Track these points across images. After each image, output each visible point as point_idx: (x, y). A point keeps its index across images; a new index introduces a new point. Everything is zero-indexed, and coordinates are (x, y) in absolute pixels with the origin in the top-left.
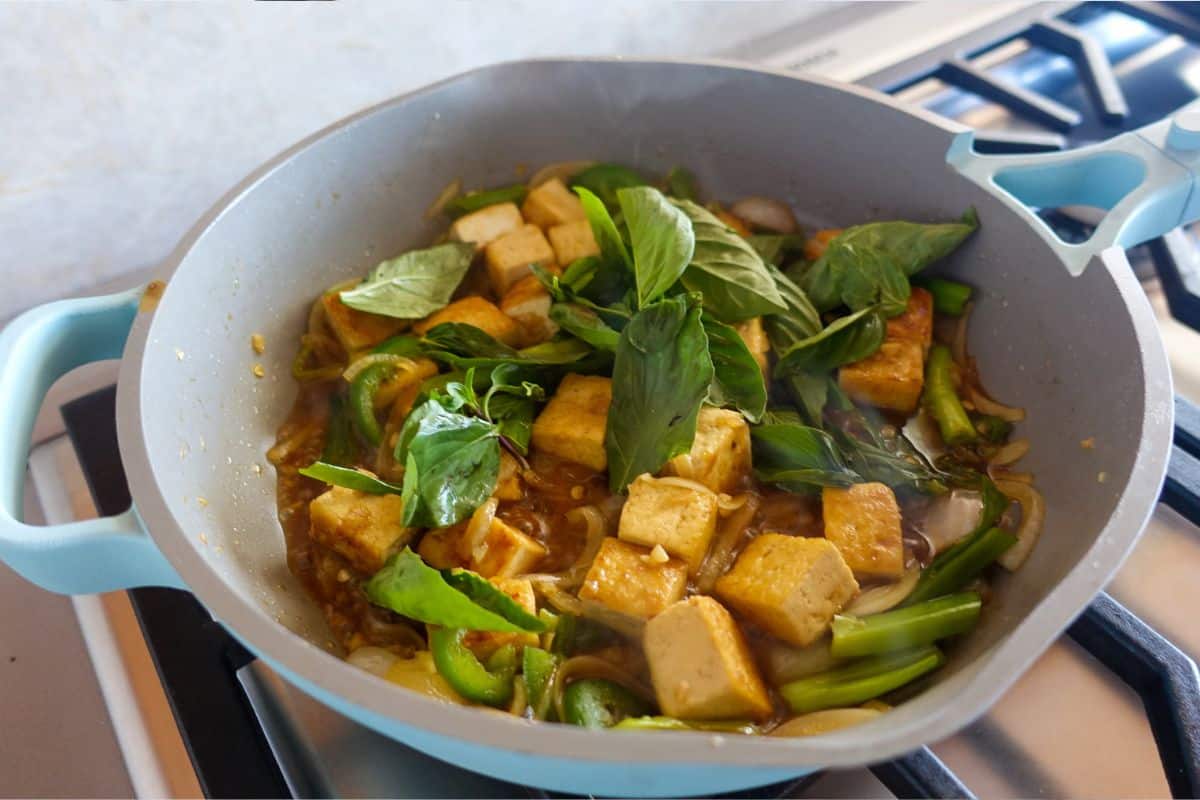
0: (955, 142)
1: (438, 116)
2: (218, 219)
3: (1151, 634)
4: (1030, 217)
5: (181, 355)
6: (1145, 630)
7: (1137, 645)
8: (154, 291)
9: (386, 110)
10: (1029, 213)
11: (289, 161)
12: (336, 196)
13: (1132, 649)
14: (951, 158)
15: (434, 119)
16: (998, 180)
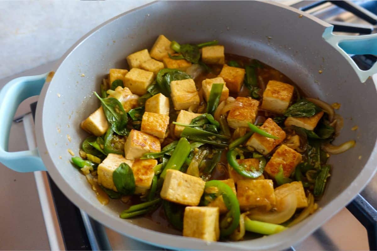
0: (326, 30)
1: (149, 15)
2: (73, 50)
3: (373, 210)
4: (349, 59)
5: (59, 96)
6: (371, 209)
7: (367, 213)
8: (51, 75)
9: (131, 13)
10: (348, 57)
11: (98, 30)
12: (114, 42)
13: (365, 215)
14: (324, 36)
15: (147, 16)
16: (341, 45)
